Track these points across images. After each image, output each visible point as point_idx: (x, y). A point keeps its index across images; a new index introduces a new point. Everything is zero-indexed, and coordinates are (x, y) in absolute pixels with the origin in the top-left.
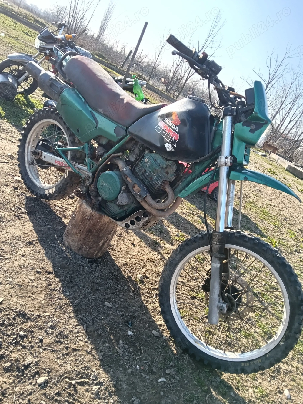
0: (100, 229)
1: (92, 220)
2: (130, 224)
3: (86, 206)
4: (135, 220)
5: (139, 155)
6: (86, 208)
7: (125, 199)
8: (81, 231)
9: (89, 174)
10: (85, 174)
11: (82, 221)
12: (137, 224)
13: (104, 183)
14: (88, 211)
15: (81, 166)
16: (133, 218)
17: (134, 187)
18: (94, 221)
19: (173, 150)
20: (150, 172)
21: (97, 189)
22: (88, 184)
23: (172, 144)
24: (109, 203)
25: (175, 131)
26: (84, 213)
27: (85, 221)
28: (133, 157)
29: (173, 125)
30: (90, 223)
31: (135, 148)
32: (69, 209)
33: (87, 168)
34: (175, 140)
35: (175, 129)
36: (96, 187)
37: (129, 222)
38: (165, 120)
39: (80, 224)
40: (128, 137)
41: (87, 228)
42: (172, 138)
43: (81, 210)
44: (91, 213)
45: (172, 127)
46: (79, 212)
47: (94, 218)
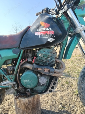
0: (37, 103)
1: (31, 103)
2: (52, 89)
3: (23, 99)
4: (53, 86)
5: (32, 56)
6: (24, 100)
7: (44, 80)
8: (29, 112)
9: (13, 83)
10: (10, 85)
11: (26, 108)
12: (55, 86)
13: (26, 81)
14: (26, 101)
15: (4, 83)
16: (52, 85)
17: (44, 71)
18: (32, 103)
19: (54, 40)
20: (46, 58)
21: (24, 86)
22: (16, 88)
23: (52, 37)
24: (35, 88)
25: (50, 30)
26: (24, 104)
27: (27, 106)
28: (30, 59)
29: (46, 28)
30: (31, 105)
31: (28, 55)
32: (6, 106)
33: (9, 81)
34: (53, 35)
35: (49, 29)
36: (23, 86)
37: (51, 88)
38: (38, 30)
39: (26, 110)
40: (22, 51)
41: (31, 109)
42: (50, 34)
43: (22, 103)
44: (28, 100)
45: (46, 30)
46: (21, 105)
47: (31, 101)
